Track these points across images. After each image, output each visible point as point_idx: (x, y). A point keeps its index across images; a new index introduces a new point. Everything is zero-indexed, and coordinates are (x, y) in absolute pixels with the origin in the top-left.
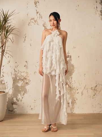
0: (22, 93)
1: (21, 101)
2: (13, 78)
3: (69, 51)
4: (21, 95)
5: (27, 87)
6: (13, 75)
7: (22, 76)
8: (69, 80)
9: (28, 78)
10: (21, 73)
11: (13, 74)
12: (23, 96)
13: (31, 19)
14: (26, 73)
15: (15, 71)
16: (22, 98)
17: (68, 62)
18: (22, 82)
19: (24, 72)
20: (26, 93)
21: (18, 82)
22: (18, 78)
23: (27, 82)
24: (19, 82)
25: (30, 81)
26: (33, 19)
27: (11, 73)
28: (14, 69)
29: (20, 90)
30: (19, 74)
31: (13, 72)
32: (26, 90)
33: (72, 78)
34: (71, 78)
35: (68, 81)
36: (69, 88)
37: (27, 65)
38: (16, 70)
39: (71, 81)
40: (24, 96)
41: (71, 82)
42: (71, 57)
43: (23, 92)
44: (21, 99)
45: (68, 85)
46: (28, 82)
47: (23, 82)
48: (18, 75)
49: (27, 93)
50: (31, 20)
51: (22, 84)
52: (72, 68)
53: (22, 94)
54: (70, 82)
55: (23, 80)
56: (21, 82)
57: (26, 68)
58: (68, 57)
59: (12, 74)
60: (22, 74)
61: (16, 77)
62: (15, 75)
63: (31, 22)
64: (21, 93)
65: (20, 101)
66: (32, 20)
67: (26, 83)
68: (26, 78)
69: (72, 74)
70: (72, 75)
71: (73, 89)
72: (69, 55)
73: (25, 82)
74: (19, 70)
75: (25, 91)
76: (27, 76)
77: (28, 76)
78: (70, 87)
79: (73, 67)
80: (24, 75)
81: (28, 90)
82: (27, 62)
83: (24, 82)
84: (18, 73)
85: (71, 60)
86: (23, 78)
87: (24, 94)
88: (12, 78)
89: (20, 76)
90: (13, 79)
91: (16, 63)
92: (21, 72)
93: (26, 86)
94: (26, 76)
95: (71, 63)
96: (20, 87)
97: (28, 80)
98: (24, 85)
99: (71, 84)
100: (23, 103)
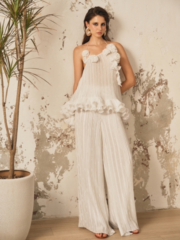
0: (58, 170)
1: (57, 188)
2: (35, 135)
3: (162, 70)
4: (56, 175)
5: (70, 156)
6: (35, 128)
7: (57, 129)
8: (163, 136)
9: (71, 134)
10: (56, 123)
11: (35, 125)
12: (60, 178)
15: (41, 118)
16: (59, 181)
17: (162, 94)
18: (57, 143)
19: (62, 119)
20: (67, 168)
21: (48, 144)
22: (48, 136)
23: (70, 143)
24: (51, 143)
27: (31, 122)
28: (39, 114)
29: (54, 162)
30: (49, 125)
31: (37, 122)
32: (67, 162)
33: (169, 130)
34: (167, 132)
35: (161, 138)
36: (164, 152)
38: (42, 115)
39: (167, 138)
40: (62, 176)
41: (169, 140)
42: (166, 83)
43: (61, 167)
44: (55, 183)
45: (162, 147)
46: (72, 142)
47: (59, 143)
48: (48, 128)
49: (70, 169)
51: (58, 148)
52: (170, 108)
53: (58, 173)
54: (165, 139)
55: (59, 140)
56: (55, 144)
58: (162, 83)
59: (33, 125)
60: (58, 125)
61: (43, 133)
62: (42, 127)
63: (77, 3)
64: (56, 170)
65: (53, 188)
67: (68, 146)
68: (67, 134)
69: (171, 121)
70: (170, 123)
71: (173, 154)
72: (163, 78)
73: (65, 143)
74: (49, 116)
75: (66, 165)
76: (69, 130)
77: (71, 130)
78: (166, 151)
79: (172, 107)
80: (62, 126)
81: (71, 163)
82: (68, 97)
83: (62, 143)
84: (48, 123)
85: (166, 89)
86: (59, 135)
87: (62, 173)
88: (33, 134)
89: (52, 130)
90: (35, 138)
91: (43, 98)
92: (54, 119)
93: (67, 154)
94: (66, 130)
95: (167, 97)
96: (54, 156)
97: (72, 138)
98: (63, 150)
99: (168, 143)
100: (62, 193)
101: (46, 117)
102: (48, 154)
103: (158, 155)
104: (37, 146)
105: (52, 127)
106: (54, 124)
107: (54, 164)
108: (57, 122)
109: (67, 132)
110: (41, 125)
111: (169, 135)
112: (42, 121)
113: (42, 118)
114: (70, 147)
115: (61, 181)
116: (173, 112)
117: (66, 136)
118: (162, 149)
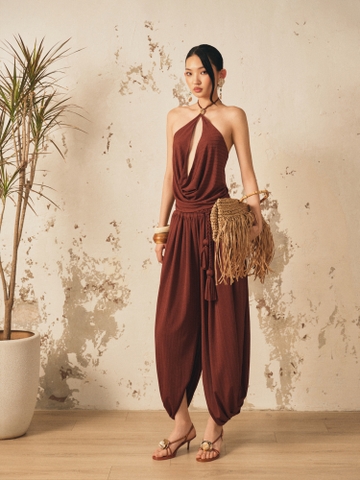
0: (100, 337)
1: (97, 364)
2: (64, 282)
3: (268, 185)
4: (95, 344)
5: (119, 316)
6: (65, 272)
7: (97, 273)
8: (269, 290)
9: (120, 283)
10: (96, 265)
11: (64, 266)
12: (102, 348)
13: (129, 70)
14: (115, 264)
15: (73, 257)
16: (100, 354)
18: (98, 295)
19: (106, 259)
20: (114, 335)
21: (84, 296)
22: (84, 283)
23: (119, 296)
24: (89, 295)
25: (128, 295)
26: (137, 71)
27: (59, 263)
28: (70, 251)
29: (92, 324)
30: (86, 268)
31: (67, 262)
32: (115, 325)
33: (280, 282)
34: (275, 284)
35: (266, 294)
36: (271, 318)
37: (115, 236)
38: (75, 252)
39: (276, 295)
40: (105, 345)
41: (279, 298)
42: (275, 206)
43: (104, 333)
44: (95, 356)
45: (268, 308)
47: (101, 295)
48: (83, 272)
49: (118, 336)
50: (128, 73)
51: (100, 302)
52: (281, 246)
53: (99, 341)
54: (272, 296)
55: (101, 291)
56: (94, 296)
57: (113, 246)
59: (61, 267)
60: (99, 268)
61: (76, 279)
62: (74, 270)
63: (131, 82)
64: (97, 336)
65: (91, 363)
66: (134, 73)
67: (116, 301)
68: (114, 281)
69: (283, 267)
70: (282, 271)
71: (286, 322)
73: (110, 296)
74: (86, 255)
75: (112, 330)
76: (117, 276)
77: (120, 276)
78: (274, 316)
79: (286, 244)
80: (107, 270)
81: (120, 327)
82: (115, 225)
83: (106, 295)
84: (84, 264)
85: (275, 216)
86: (101, 283)
87: (105, 341)
88: (61, 281)
89: (90, 275)
90: (64, 286)
91: (76, 227)
92: (93, 259)
93: (114, 312)
94: (112, 275)
95: (277, 228)
96: (93, 314)
97: (121, 288)
98: (108, 306)
99: (278, 304)
100: (105, 373)
101: (81, 255)
102: (84, 312)
103: (261, 322)
104: (67, 298)
105: (89, 271)
106: (94, 266)
107: (93, 327)
108: (98, 263)
109: (113, 279)
110: (74, 267)
111: (280, 289)
112: (75, 262)
113: (75, 256)
114: (120, 302)
115: (103, 354)
116: (287, 253)
117: (113, 285)
118: (267, 313)
